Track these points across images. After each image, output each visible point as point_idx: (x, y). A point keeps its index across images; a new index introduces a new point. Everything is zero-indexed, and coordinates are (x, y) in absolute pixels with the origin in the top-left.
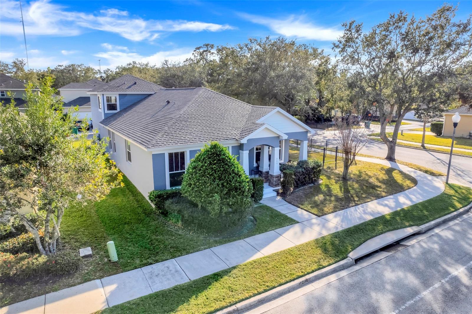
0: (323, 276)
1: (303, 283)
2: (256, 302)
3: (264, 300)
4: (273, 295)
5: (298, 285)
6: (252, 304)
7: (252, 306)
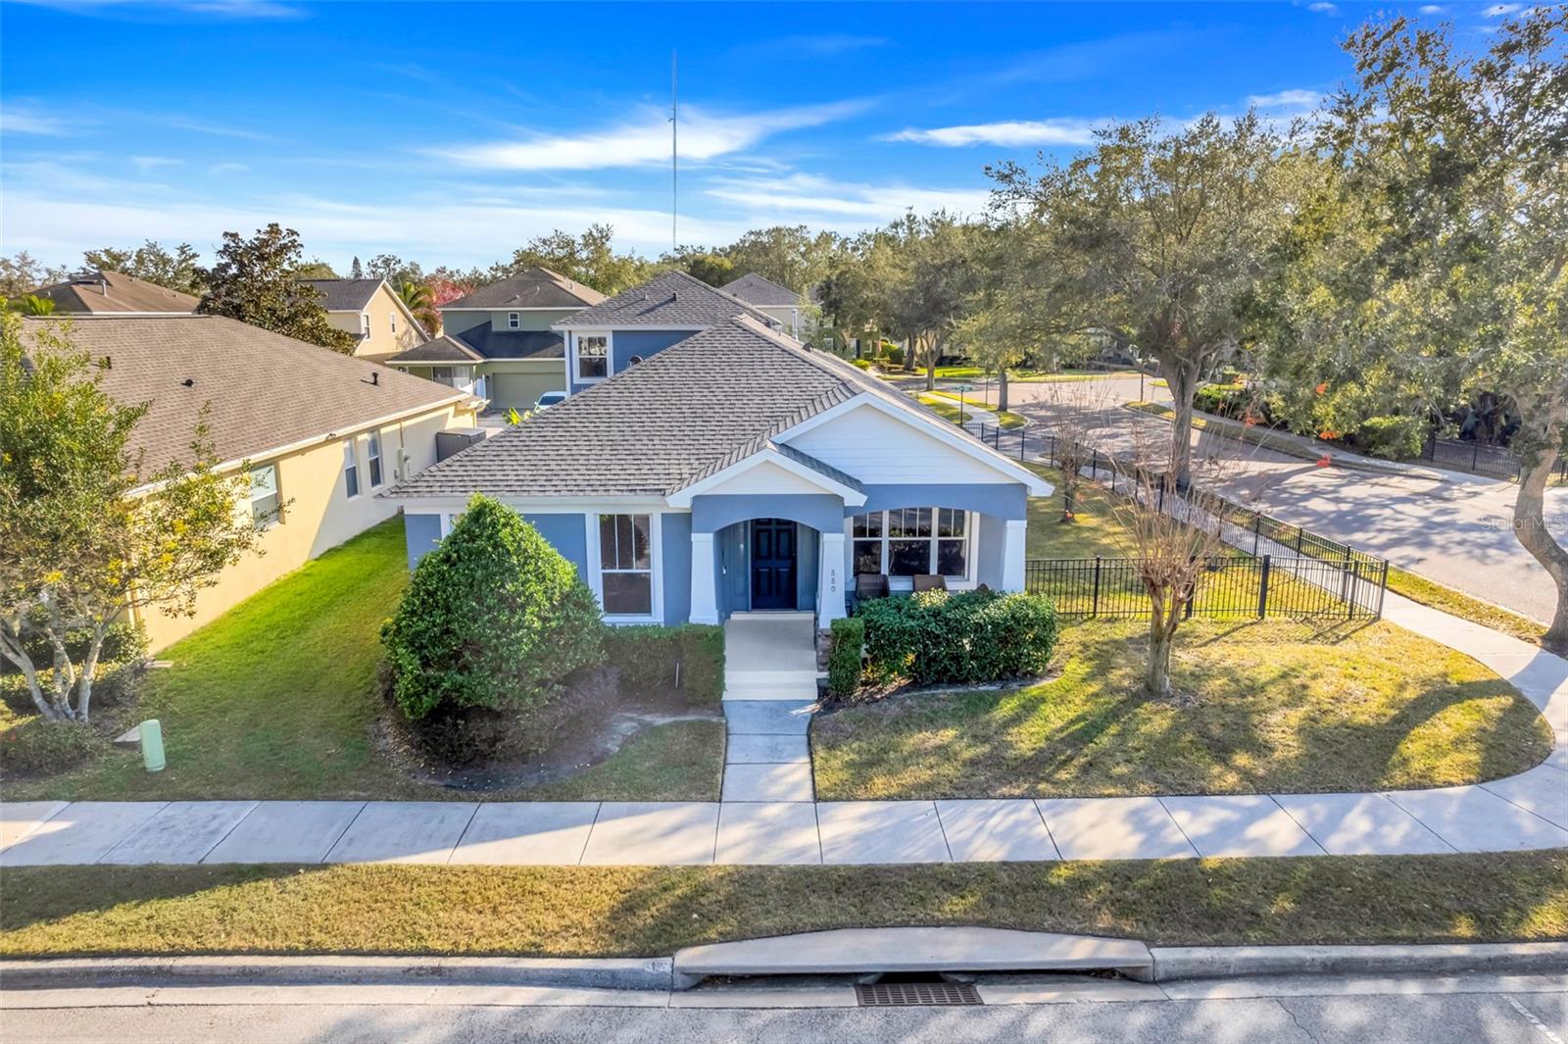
0: (512, 979)
1: (418, 975)
2: (233, 971)
3: (261, 975)
4: (297, 972)
5: (398, 974)
6: (218, 972)
7: (217, 976)
